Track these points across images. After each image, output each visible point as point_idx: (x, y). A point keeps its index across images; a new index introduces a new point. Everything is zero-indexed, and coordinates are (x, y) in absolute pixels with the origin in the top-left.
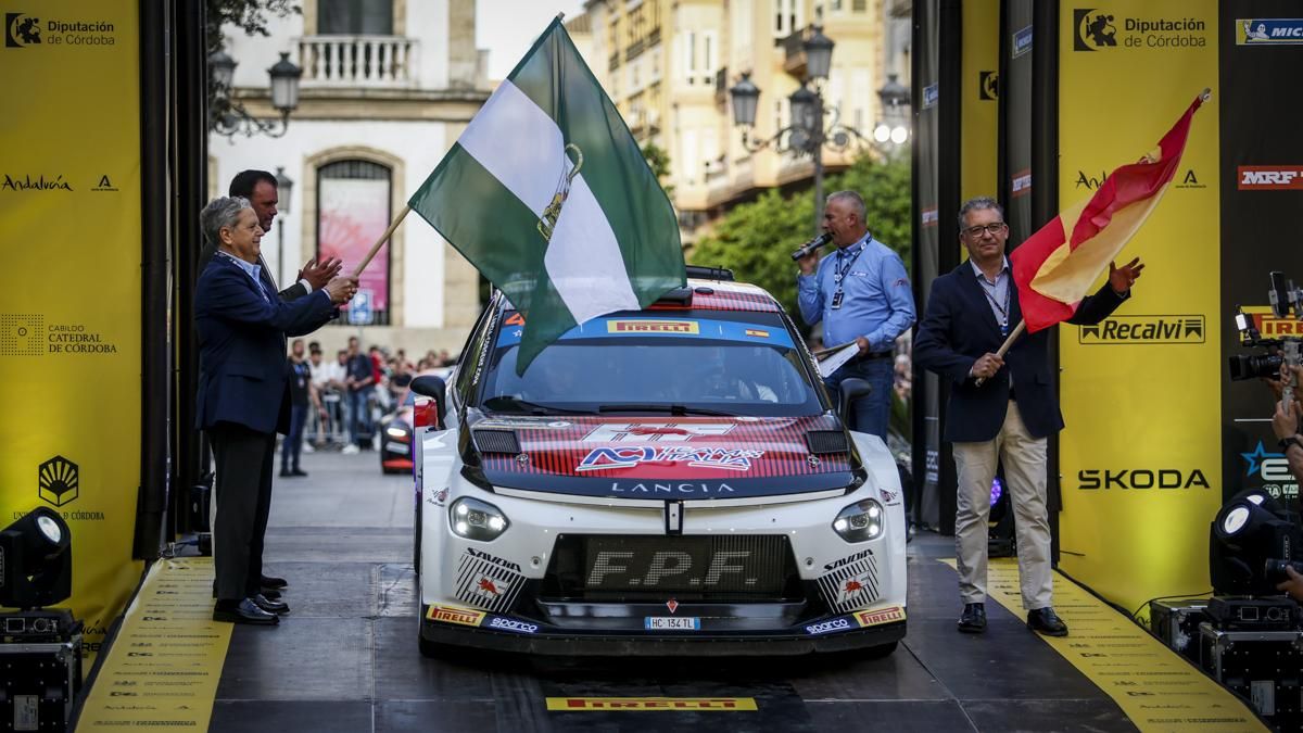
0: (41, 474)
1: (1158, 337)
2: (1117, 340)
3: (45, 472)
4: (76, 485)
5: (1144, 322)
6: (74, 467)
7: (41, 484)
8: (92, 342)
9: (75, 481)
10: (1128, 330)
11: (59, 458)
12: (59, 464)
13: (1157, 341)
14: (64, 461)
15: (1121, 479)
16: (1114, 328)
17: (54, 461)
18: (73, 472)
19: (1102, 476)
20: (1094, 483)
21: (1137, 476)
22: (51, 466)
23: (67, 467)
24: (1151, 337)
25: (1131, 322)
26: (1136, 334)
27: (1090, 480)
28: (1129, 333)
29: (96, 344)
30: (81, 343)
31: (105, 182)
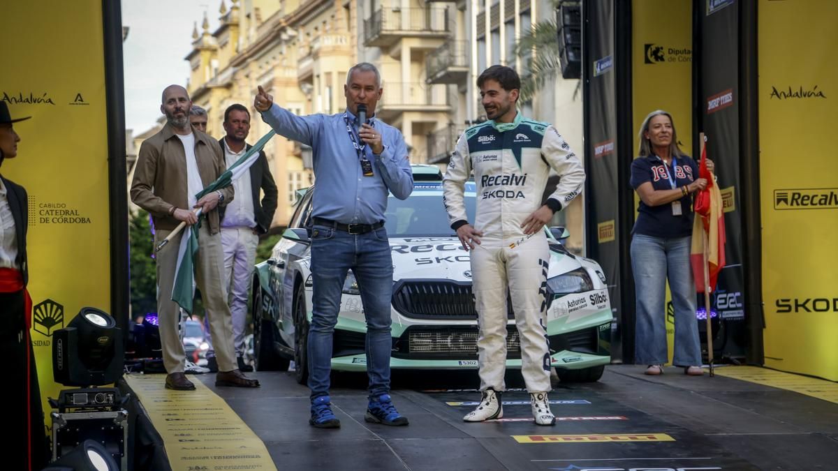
0: (35, 313)
1: (830, 204)
2: (801, 206)
3: (38, 311)
4: (62, 320)
5: (820, 193)
6: (60, 307)
7: (35, 320)
8: (72, 216)
9: (61, 317)
10: (808, 199)
11: (48, 301)
12: (49, 305)
13: (830, 206)
14: (53, 303)
15: (807, 305)
16: (799, 198)
17: (45, 303)
18: (59, 311)
19: (792, 303)
20: (787, 308)
21: (817, 303)
22: (42, 307)
23: (55, 307)
24: (825, 204)
25: (811, 194)
26: (814, 202)
27: (785, 307)
28: (809, 202)
29: (75, 217)
30: (64, 216)
31: (79, 98)
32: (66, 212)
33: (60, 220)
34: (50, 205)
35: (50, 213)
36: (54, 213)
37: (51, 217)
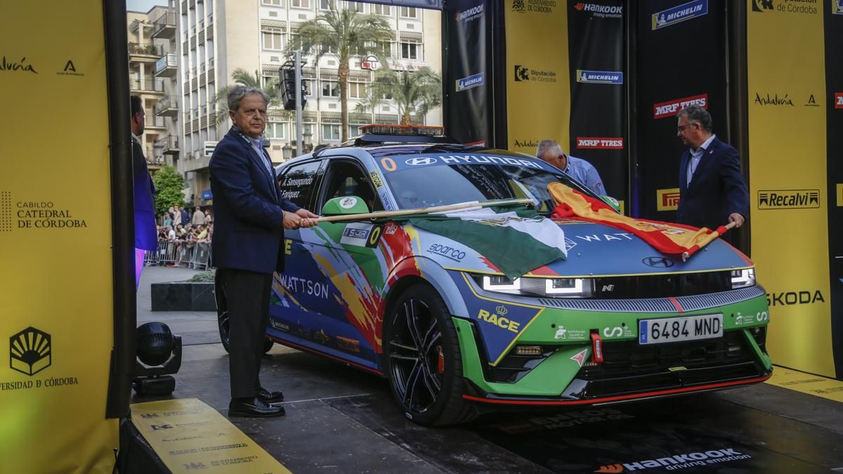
0: (12, 346)
1: (797, 204)
2: (777, 206)
3: (16, 343)
4: (49, 353)
5: (789, 194)
6: (46, 336)
7: (12, 355)
8: (62, 218)
9: (47, 349)
11: (31, 329)
12: (31, 335)
13: (796, 207)
14: (36, 332)
15: (781, 299)
16: (775, 198)
17: (25, 332)
18: (45, 342)
19: (771, 298)
21: (788, 296)
22: (22, 337)
23: (39, 337)
24: (793, 204)
25: (783, 195)
26: (786, 203)
28: (783, 202)
29: (66, 219)
30: (51, 219)
31: (70, 66)
32: (54, 214)
33: (46, 224)
34: (31, 205)
35: (32, 214)
36: (37, 214)
37: (33, 220)
